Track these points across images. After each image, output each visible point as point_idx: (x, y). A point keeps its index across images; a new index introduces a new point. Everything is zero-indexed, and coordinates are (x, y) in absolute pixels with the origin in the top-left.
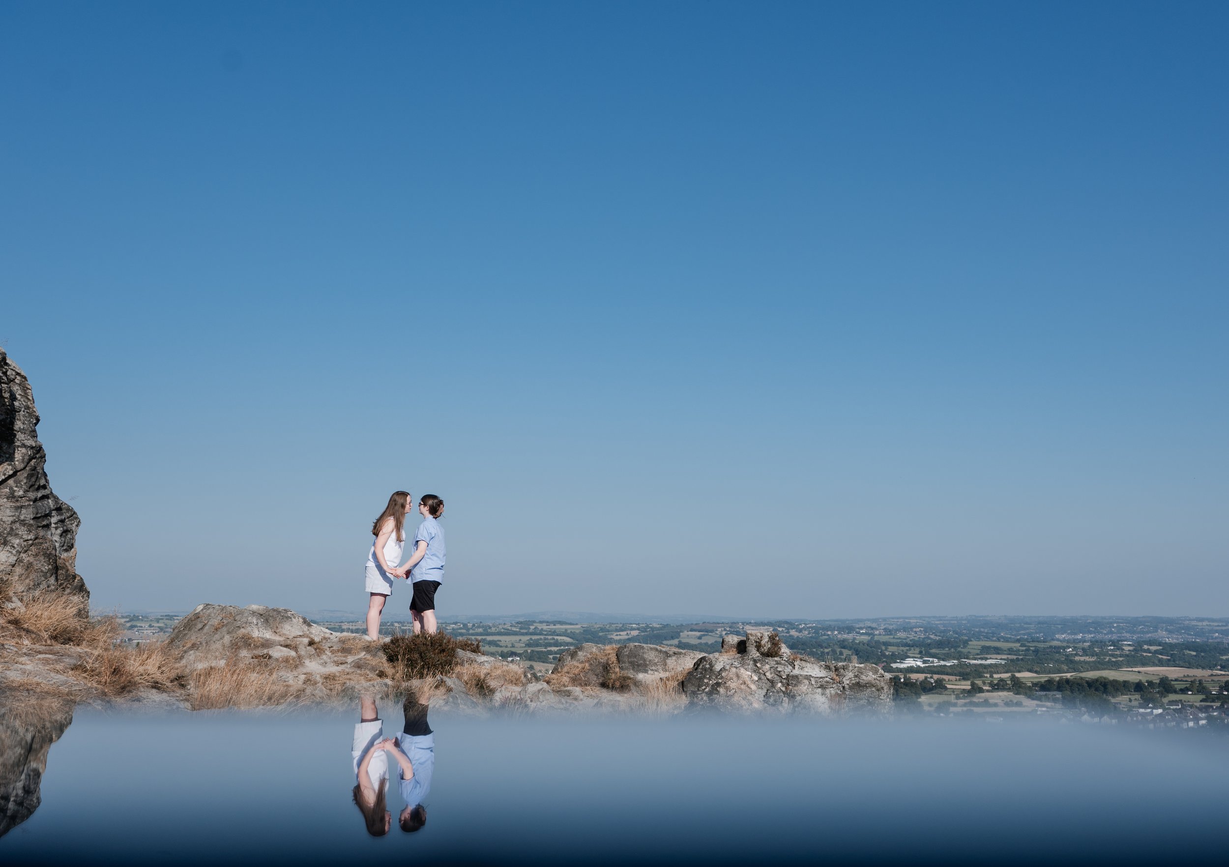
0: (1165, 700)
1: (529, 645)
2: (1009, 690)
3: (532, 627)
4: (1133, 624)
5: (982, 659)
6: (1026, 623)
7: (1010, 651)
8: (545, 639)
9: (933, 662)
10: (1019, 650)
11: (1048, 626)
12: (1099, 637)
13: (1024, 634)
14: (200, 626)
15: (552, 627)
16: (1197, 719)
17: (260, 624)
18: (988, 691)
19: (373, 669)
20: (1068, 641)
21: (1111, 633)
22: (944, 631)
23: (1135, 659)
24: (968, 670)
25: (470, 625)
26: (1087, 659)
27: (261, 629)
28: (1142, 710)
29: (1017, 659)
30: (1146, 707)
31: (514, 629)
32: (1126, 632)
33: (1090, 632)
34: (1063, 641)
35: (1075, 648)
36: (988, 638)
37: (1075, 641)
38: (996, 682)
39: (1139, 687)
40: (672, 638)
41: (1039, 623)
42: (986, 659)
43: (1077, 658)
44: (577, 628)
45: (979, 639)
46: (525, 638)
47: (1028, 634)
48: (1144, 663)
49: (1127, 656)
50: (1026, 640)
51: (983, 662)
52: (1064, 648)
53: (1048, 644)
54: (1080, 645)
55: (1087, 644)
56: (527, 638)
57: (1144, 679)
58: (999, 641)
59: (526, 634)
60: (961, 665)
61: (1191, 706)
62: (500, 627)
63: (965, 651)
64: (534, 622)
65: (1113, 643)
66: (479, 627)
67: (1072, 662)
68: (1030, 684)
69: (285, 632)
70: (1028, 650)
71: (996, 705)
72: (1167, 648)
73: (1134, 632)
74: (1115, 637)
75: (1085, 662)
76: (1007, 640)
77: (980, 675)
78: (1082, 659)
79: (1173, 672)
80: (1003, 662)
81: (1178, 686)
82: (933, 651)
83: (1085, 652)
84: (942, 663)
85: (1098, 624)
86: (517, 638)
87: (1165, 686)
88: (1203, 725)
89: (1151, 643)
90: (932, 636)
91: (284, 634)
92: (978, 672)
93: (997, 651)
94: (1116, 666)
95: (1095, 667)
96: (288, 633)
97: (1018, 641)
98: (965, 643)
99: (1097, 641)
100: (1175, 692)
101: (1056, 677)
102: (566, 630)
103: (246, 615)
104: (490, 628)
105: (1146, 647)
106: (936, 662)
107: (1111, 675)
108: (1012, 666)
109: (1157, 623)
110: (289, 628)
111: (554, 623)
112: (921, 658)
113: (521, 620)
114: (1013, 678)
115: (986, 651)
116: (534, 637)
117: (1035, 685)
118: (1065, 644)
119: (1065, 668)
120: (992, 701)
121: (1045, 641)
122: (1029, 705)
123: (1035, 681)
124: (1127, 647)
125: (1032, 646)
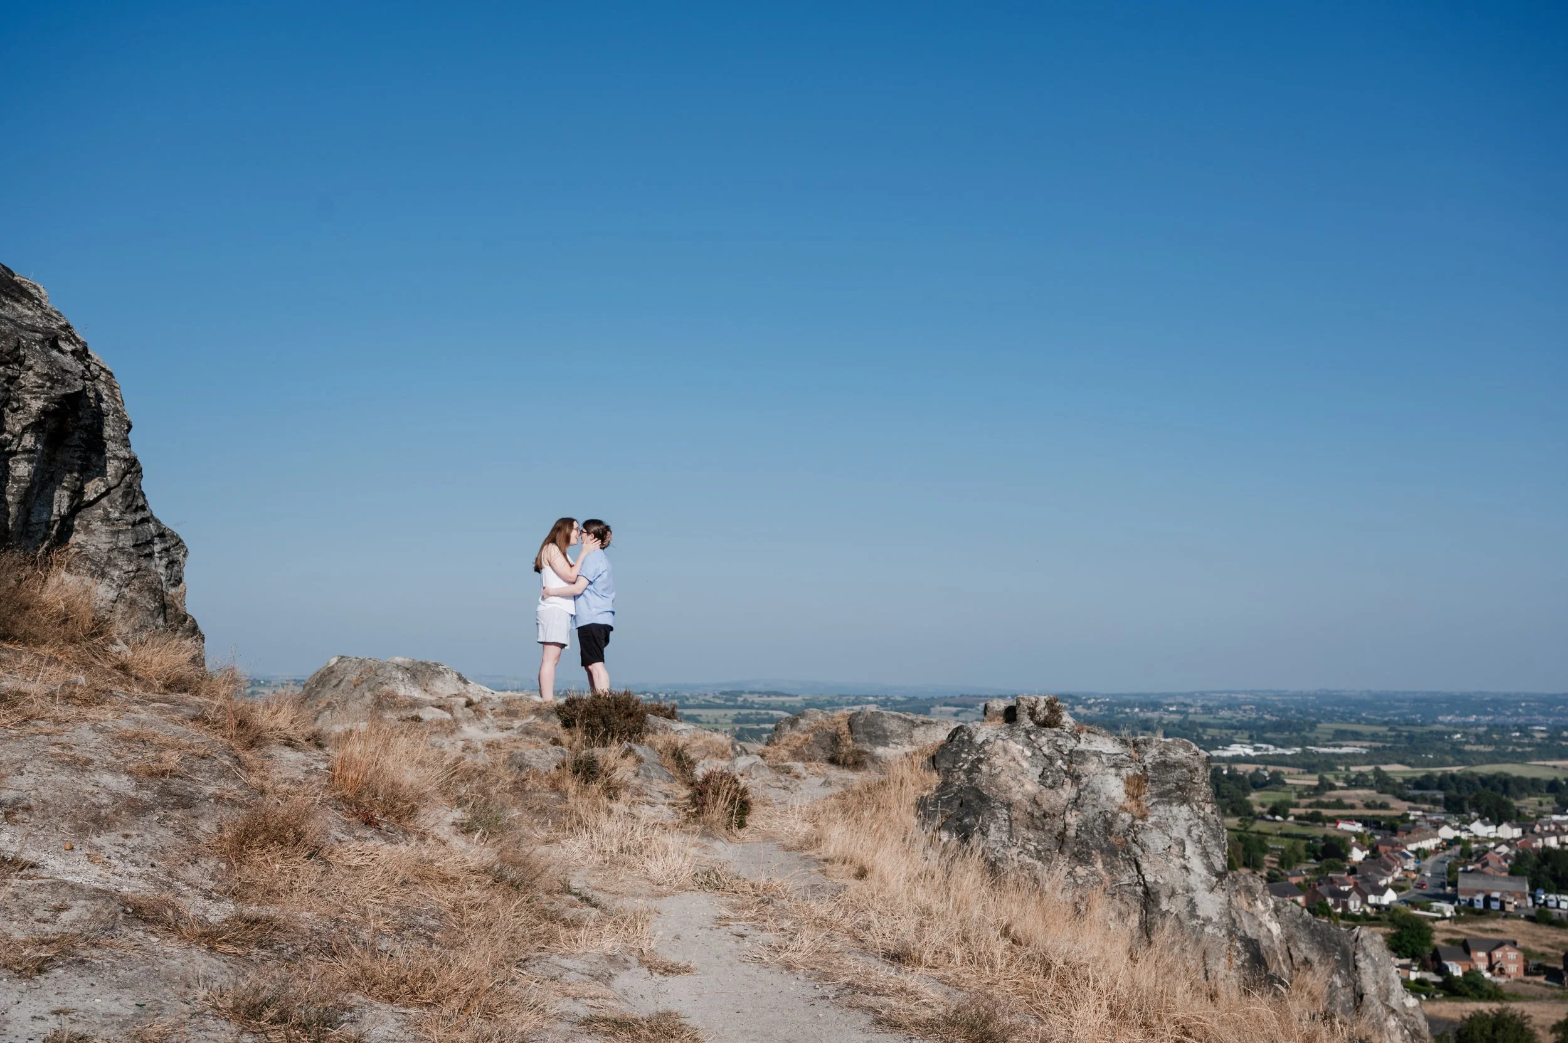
1: (736, 721)
2: (1371, 787)
3: (740, 699)
4: (1549, 703)
5: (1335, 746)
6: (1399, 701)
7: (1374, 737)
8: (757, 714)
9: (1267, 750)
10: (1386, 736)
11: (1429, 704)
12: (1500, 720)
13: (1395, 715)
14: (335, 682)
15: (765, 698)
17: (406, 680)
18: (1342, 788)
19: (545, 736)
20: (1456, 725)
21: (1518, 714)
22: (1285, 710)
23: (1550, 749)
24: (1315, 761)
25: (662, 696)
26: (1481, 748)
27: (407, 687)
28: (1556, 817)
29: (1384, 748)
31: (718, 701)
32: (1539, 714)
33: (1487, 714)
34: (1449, 724)
35: (1465, 734)
36: (1343, 719)
37: (1465, 725)
38: (1353, 776)
39: (1553, 787)
41: (1416, 700)
42: (1341, 746)
43: (1468, 748)
44: (797, 701)
45: (1331, 721)
46: (732, 713)
47: (1400, 715)
49: (1538, 745)
50: (1398, 723)
51: (1337, 750)
52: (1450, 734)
53: (1426, 729)
54: (1473, 730)
55: (1482, 730)
56: (735, 712)
57: (1560, 776)
58: (1358, 722)
59: (733, 707)
60: (1305, 753)
62: (701, 698)
63: (1312, 735)
64: (742, 692)
65: (1520, 728)
66: (673, 698)
67: (1460, 752)
68: (1400, 780)
69: (436, 689)
70: (1399, 736)
71: (1352, 807)
73: (1550, 714)
74: (1522, 720)
75: (1478, 753)
76: (1370, 722)
77: (1331, 768)
78: (1475, 748)
80: (1364, 751)
82: (1268, 735)
83: (1479, 739)
84: (1280, 751)
85: (1498, 703)
86: (722, 712)
90: (1267, 717)
91: (436, 693)
92: (1329, 763)
93: (1357, 736)
94: (1523, 758)
95: (1492, 759)
96: (440, 691)
97: (1386, 723)
98: (1313, 726)
99: (1496, 726)
101: (1438, 771)
102: (783, 703)
103: (389, 668)
104: (687, 699)
106: (1272, 750)
107: (1514, 770)
108: (1376, 756)
110: (442, 685)
111: (769, 694)
112: (1251, 744)
113: (727, 689)
114: (1377, 772)
115: (1341, 736)
116: (744, 712)
117: (1407, 781)
118: (1451, 729)
119: (1450, 759)
120: (1347, 801)
121: (1422, 725)
122: (1399, 807)
123: (1408, 776)
124: (1539, 733)
125: (1405, 730)
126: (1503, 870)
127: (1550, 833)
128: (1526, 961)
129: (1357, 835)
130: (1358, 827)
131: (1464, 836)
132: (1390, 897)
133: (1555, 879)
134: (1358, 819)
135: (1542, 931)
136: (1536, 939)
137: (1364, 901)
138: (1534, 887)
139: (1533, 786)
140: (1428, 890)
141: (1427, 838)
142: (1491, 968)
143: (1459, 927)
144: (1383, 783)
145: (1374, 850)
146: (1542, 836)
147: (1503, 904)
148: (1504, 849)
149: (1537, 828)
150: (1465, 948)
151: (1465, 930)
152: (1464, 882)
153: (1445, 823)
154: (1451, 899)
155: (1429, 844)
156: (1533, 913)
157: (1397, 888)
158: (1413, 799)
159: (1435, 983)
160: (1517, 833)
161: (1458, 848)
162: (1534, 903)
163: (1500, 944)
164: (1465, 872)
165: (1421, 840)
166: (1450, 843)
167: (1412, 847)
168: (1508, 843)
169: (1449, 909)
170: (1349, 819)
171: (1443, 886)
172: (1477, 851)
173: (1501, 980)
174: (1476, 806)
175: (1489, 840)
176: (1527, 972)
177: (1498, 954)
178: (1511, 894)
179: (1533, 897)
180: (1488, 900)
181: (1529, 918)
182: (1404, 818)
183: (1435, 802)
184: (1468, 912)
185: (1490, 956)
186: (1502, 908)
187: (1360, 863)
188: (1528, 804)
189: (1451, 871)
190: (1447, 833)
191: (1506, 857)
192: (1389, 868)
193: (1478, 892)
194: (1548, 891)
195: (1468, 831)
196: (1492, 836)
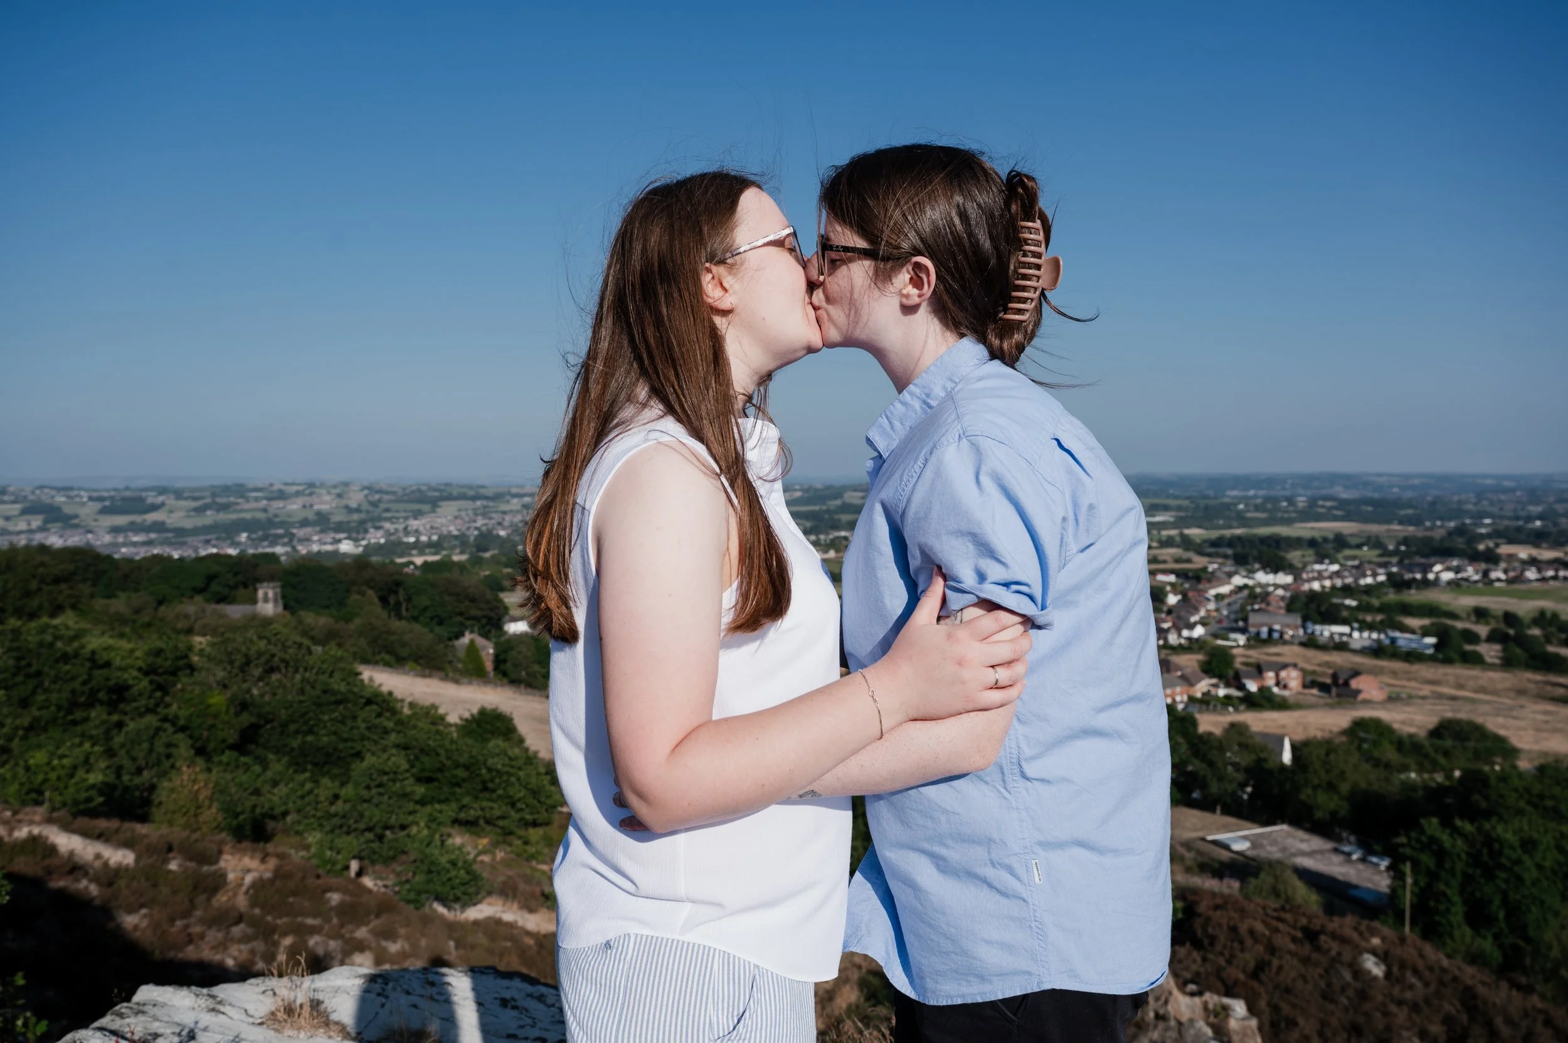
0: (1340, 556)
2: (1178, 546)
4: (1308, 480)
6: (1197, 480)
7: (1179, 508)
10: (1188, 507)
11: (1219, 483)
12: (1273, 493)
13: (1194, 492)
16: (1375, 575)
18: (1156, 548)
20: (1240, 498)
21: (1284, 489)
23: (1309, 514)
26: (1259, 515)
28: (1316, 567)
29: (1187, 517)
30: (1321, 563)
32: (1301, 488)
33: (1262, 489)
34: (1234, 497)
35: (1246, 505)
36: (1156, 495)
37: (1247, 498)
38: (1164, 539)
39: (1312, 543)
40: (836, 498)
42: (1154, 516)
43: (1249, 515)
47: (1198, 491)
48: (1319, 518)
49: (1301, 512)
50: (1196, 497)
52: (1236, 505)
53: (1218, 501)
54: (1253, 502)
55: (1259, 501)
57: (1317, 535)
58: (1168, 498)
61: (1370, 562)
65: (1287, 499)
67: (1243, 518)
68: (1199, 541)
70: (1197, 507)
71: (1165, 562)
72: (1342, 504)
73: (1309, 489)
74: (1288, 493)
75: (1257, 518)
76: (1176, 497)
78: (1254, 515)
79: (1347, 527)
81: (1354, 541)
83: (1257, 508)
85: (1270, 481)
87: (1341, 542)
88: (1382, 583)
89: (1326, 498)
93: (1166, 508)
94: (1289, 522)
95: (1266, 523)
97: (1187, 498)
99: (1269, 498)
100: (1350, 547)
101: (1228, 533)
105: (1321, 503)
107: (1283, 531)
108: (1179, 523)
109: (1334, 479)
114: (1182, 535)
115: (1154, 508)
117: (1205, 541)
118: (1236, 501)
119: (1235, 524)
120: (1161, 558)
121: (1216, 498)
122: (1199, 562)
123: (1205, 537)
124: (1301, 502)
125: (1202, 503)
126: (1280, 608)
127: (1314, 579)
128: (1304, 678)
129: (1171, 584)
130: (1172, 578)
131: (1250, 582)
132: (1199, 631)
133: (1320, 614)
134: (1172, 572)
135: (1311, 653)
136: (1308, 660)
137: (1180, 635)
138: (1305, 619)
139: (1296, 543)
140: (1225, 624)
141: (1223, 584)
142: (1278, 684)
143: (1251, 652)
144: (1187, 543)
145: (1185, 596)
146: (1309, 580)
147: (1282, 634)
148: (1280, 592)
149: (1305, 576)
150: (1259, 670)
151: (1256, 655)
152: (1253, 619)
153: (1236, 573)
154: (1243, 631)
155: (1225, 589)
156: (1304, 639)
157: (1203, 622)
158: (1209, 555)
159: (1238, 698)
160: (1288, 579)
161: (1246, 592)
162: (1305, 632)
163: (1285, 666)
164: (1253, 610)
165: (1218, 586)
166: (1240, 589)
167: (1212, 592)
168: (1285, 587)
169: (1242, 639)
170: (1165, 572)
171: (1236, 621)
172: (1260, 594)
173: (1286, 693)
174: (1259, 559)
175: (1268, 585)
176: (1305, 686)
177: (1283, 674)
178: (1288, 626)
179: (1304, 627)
180: (1271, 631)
181: (1303, 644)
182: (1205, 569)
183: (1226, 557)
184: (1256, 641)
185: (1277, 675)
186: (1281, 636)
187: (1174, 606)
188: (1294, 556)
189: (1242, 609)
190: (1238, 581)
191: (1283, 598)
192: (1196, 610)
193: (1263, 625)
194: (1315, 623)
195: (1253, 578)
196: (1271, 582)
